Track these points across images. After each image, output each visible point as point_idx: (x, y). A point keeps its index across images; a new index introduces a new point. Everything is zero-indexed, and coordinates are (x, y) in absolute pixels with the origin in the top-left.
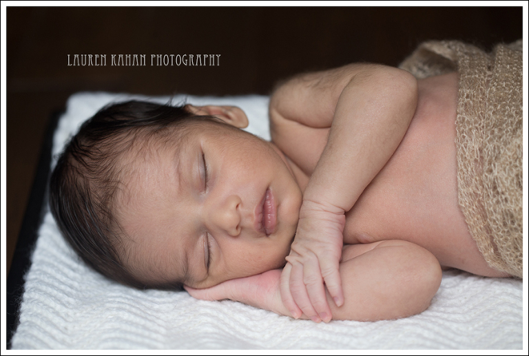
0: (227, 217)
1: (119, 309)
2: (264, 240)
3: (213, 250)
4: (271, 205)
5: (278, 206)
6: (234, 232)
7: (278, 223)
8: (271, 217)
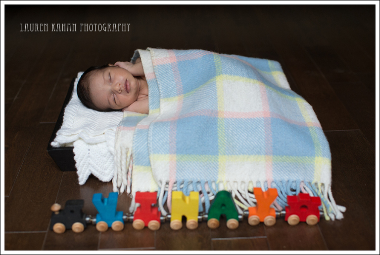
0: (117, 88)
1: (88, 117)
2: (128, 94)
3: (115, 98)
4: (128, 84)
5: (130, 84)
6: (120, 92)
7: (130, 89)
8: (128, 87)
